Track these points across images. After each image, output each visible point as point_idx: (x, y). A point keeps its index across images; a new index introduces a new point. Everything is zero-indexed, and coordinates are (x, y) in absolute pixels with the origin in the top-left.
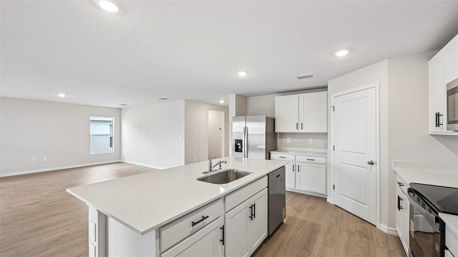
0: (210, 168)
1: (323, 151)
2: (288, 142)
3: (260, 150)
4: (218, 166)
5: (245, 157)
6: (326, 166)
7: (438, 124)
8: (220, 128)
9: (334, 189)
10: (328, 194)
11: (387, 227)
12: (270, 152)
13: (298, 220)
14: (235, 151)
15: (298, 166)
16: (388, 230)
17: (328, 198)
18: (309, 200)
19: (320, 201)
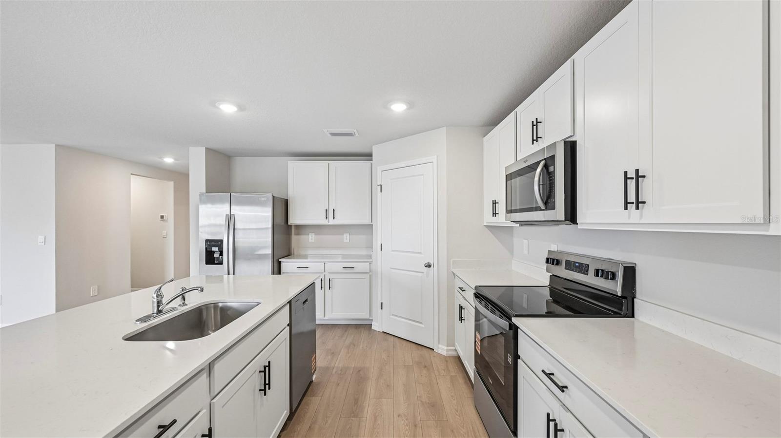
0: (158, 307)
1: (364, 252)
2: (310, 241)
3: (262, 257)
4: (179, 301)
5: (229, 274)
6: (370, 276)
7: (495, 214)
8: (162, 217)
9: (382, 309)
10: (373, 318)
11: (445, 348)
12: (280, 260)
13: (334, 370)
14: (207, 263)
15: (330, 280)
16: (447, 351)
17: (373, 323)
18: (347, 333)
19: (363, 331)
